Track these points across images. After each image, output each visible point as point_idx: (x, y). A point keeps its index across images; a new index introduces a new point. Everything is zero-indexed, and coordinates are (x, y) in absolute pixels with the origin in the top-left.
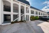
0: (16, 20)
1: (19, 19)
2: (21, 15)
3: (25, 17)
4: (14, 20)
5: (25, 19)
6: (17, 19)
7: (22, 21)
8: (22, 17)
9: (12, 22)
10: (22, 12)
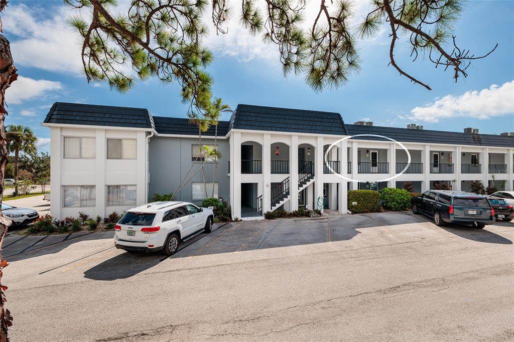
0: (278, 206)
1: (292, 203)
2: (300, 186)
3: (320, 193)
4: (274, 208)
5: (320, 206)
6: (282, 203)
7: (302, 213)
8: (303, 196)
9: (268, 213)
10: (306, 168)
